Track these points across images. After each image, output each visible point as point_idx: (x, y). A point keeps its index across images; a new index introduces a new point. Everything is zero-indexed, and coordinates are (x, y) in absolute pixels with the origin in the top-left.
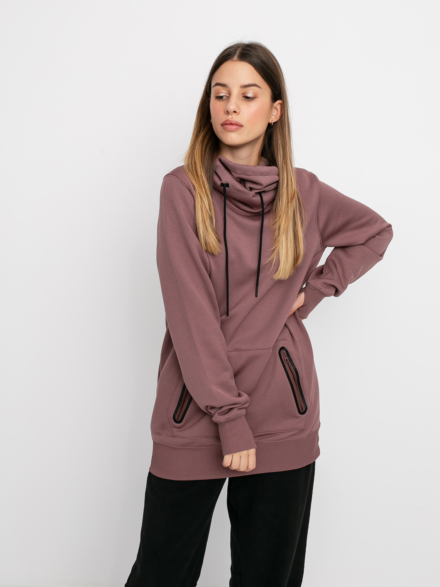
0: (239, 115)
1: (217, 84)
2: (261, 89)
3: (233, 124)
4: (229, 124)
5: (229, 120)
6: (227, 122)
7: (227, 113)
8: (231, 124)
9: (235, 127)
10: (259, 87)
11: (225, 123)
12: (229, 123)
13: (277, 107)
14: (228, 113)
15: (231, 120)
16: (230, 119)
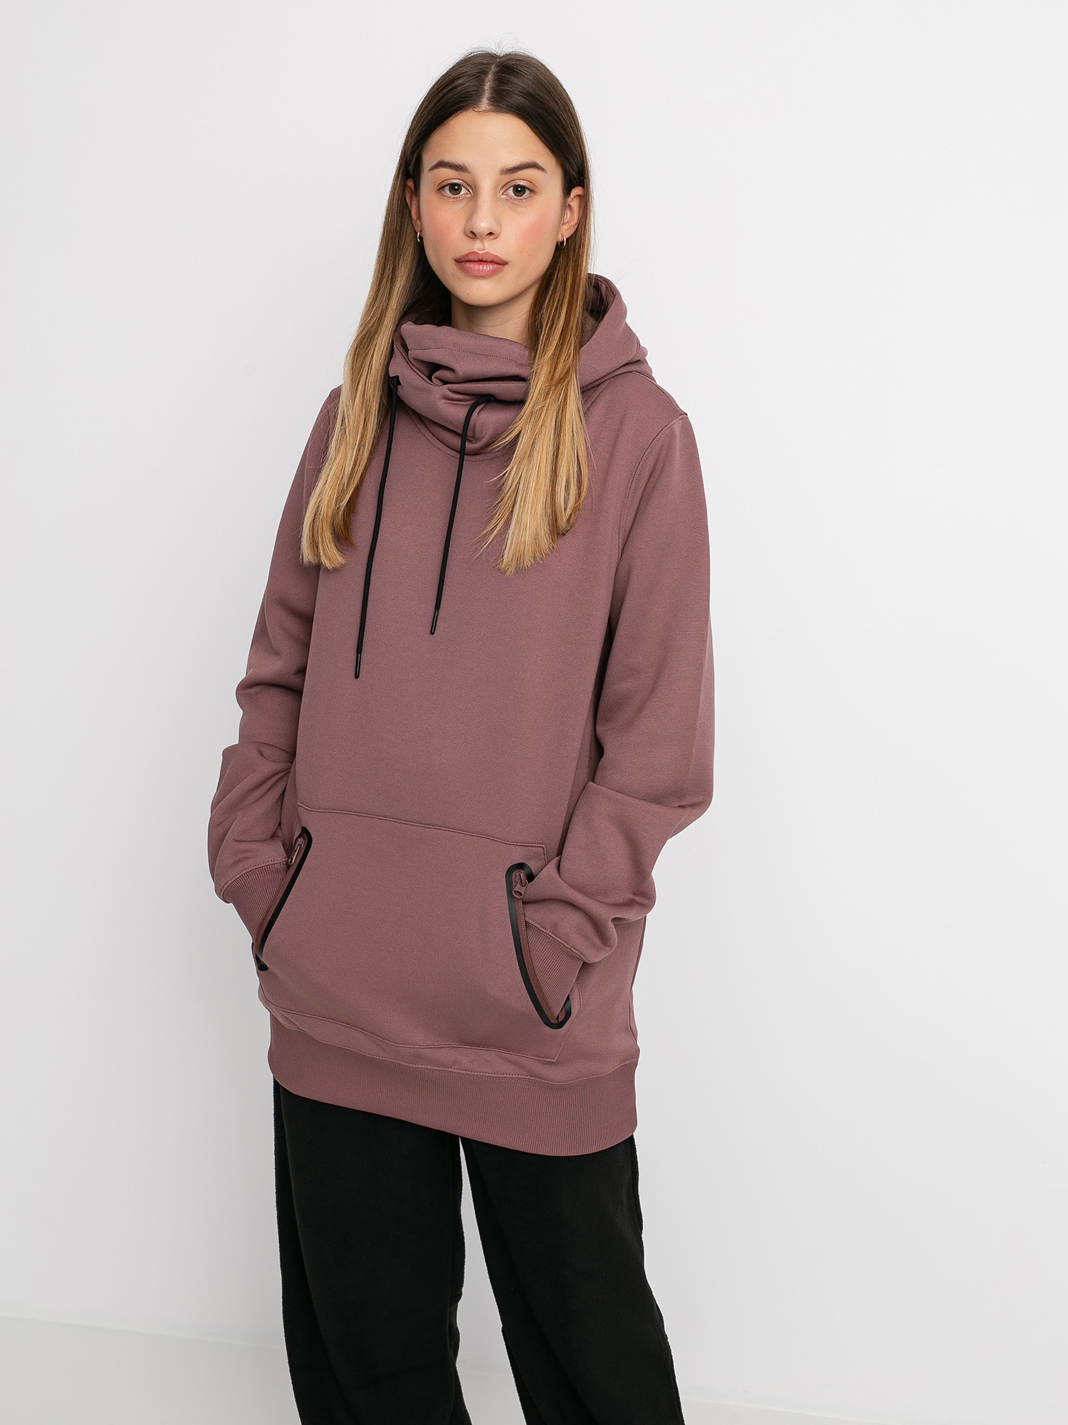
0: (497, 240)
1: (442, 164)
2: (545, 175)
3: (486, 261)
4: (475, 261)
5: (476, 252)
6: (472, 257)
7: (471, 235)
8: (481, 261)
9: (490, 267)
10: (542, 169)
11: (466, 259)
12: (476, 259)
13: (571, 204)
14: (473, 235)
15: (481, 253)
16: (477, 249)
